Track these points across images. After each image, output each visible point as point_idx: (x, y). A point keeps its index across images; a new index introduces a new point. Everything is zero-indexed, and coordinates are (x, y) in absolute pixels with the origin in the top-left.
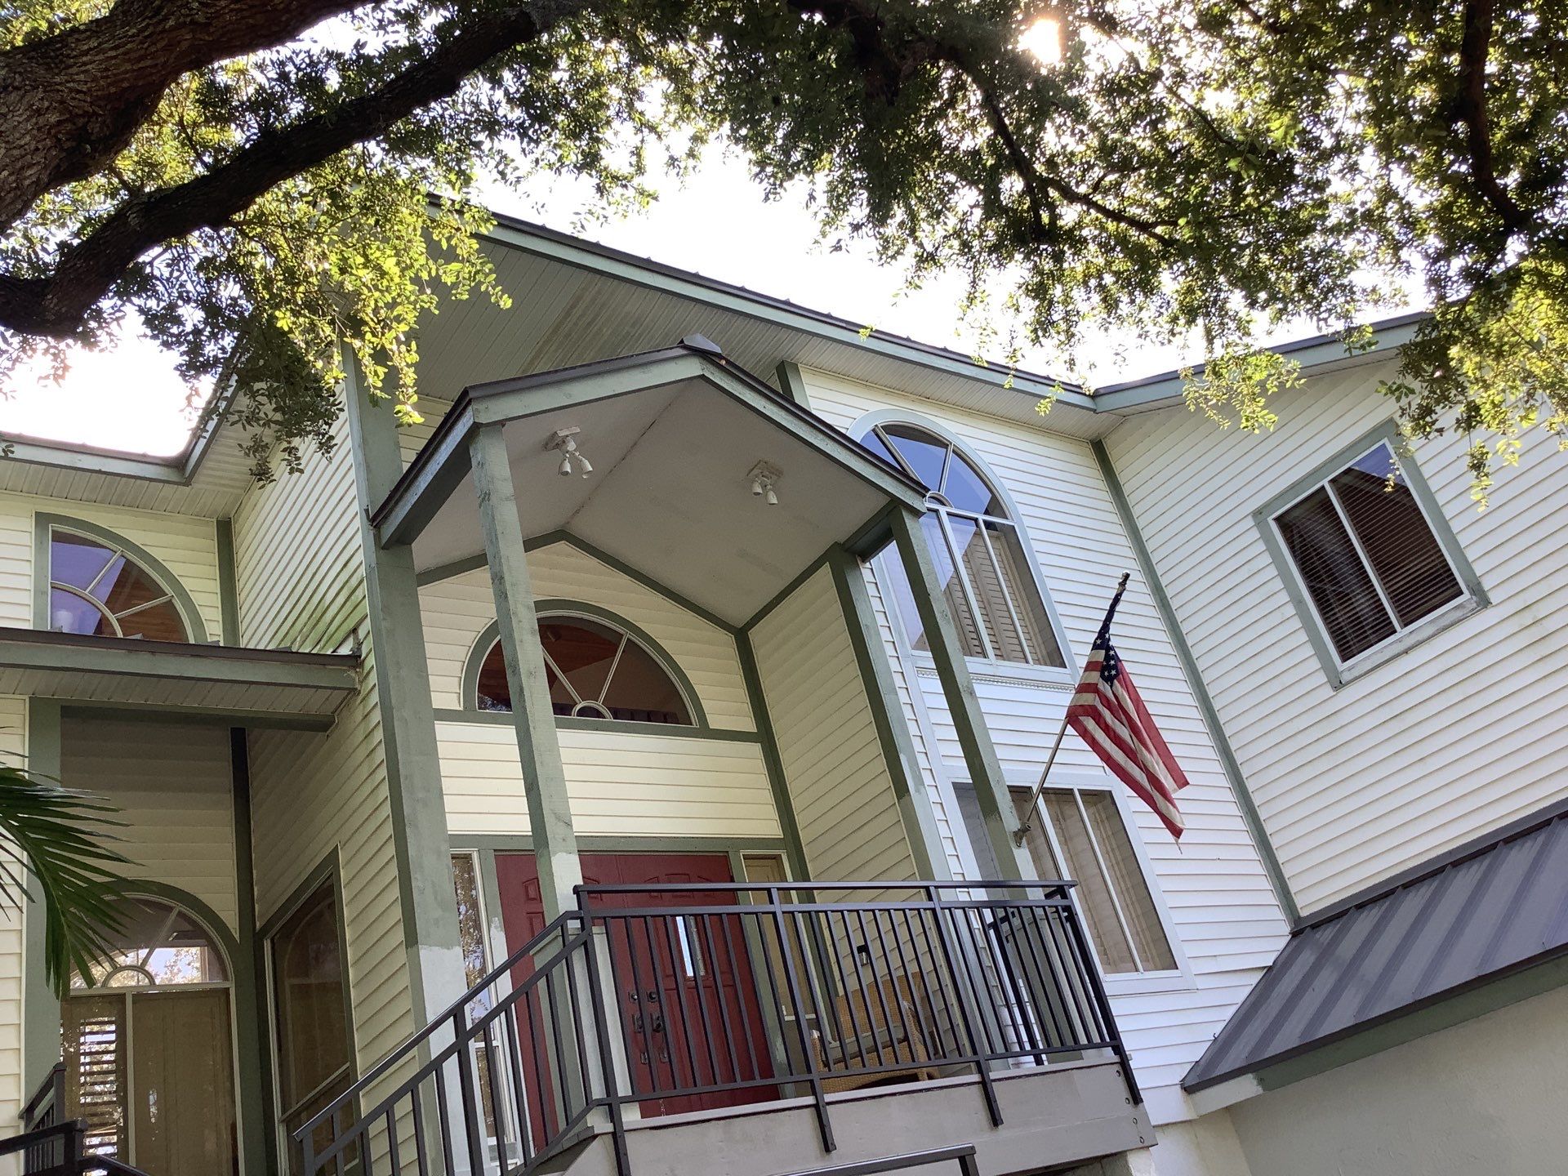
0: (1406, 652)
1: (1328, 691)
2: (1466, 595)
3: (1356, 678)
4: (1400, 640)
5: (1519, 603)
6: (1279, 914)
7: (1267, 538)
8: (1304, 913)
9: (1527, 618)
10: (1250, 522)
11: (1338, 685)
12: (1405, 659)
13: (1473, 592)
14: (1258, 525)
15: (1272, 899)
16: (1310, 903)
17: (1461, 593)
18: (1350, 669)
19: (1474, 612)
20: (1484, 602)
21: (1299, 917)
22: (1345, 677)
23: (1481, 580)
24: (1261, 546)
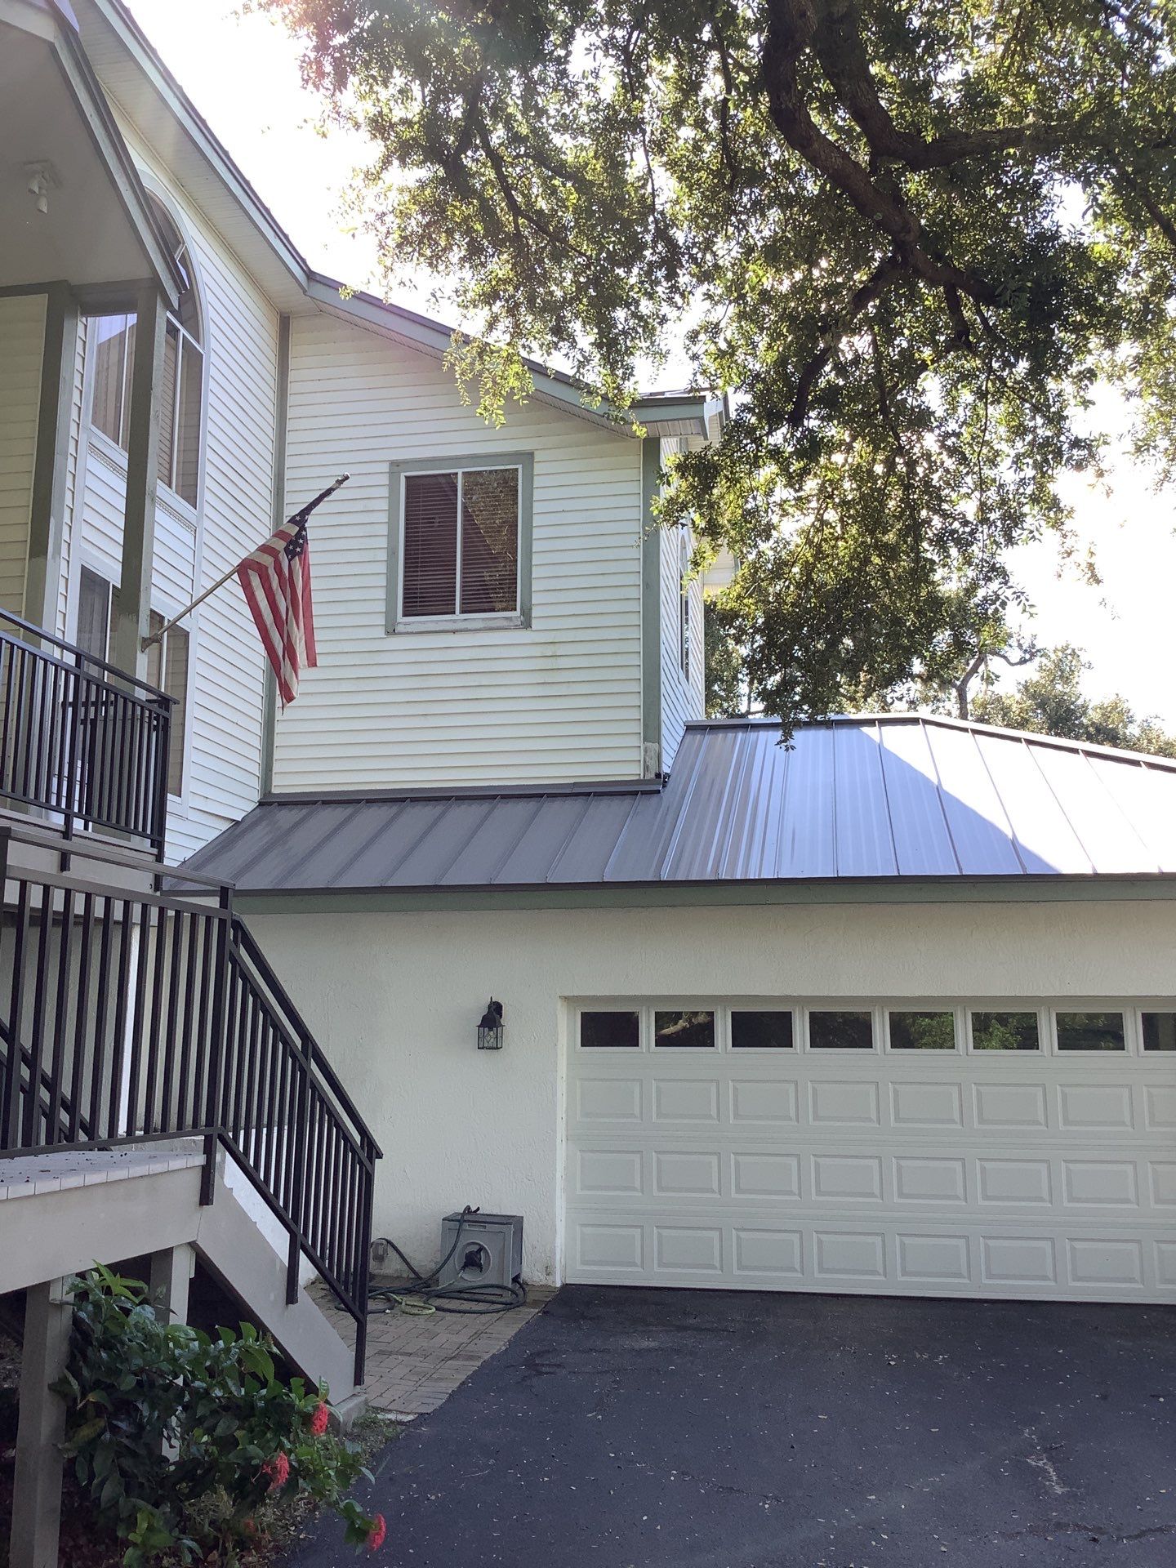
0: (454, 632)
1: (381, 632)
2: (518, 613)
3: (408, 633)
4: (454, 621)
5: (549, 637)
6: (256, 783)
7: (393, 487)
8: (275, 791)
9: (549, 650)
10: (385, 468)
11: (391, 631)
12: (451, 637)
13: (523, 613)
14: (391, 473)
15: (256, 770)
16: (282, 784)
17: (515, 610)
18: (406, 624)
19: (516, 627)
20: (527, 624)
21: (270, 792)
22: (399, 628)
23: (533, 607)
24: (385, 492)
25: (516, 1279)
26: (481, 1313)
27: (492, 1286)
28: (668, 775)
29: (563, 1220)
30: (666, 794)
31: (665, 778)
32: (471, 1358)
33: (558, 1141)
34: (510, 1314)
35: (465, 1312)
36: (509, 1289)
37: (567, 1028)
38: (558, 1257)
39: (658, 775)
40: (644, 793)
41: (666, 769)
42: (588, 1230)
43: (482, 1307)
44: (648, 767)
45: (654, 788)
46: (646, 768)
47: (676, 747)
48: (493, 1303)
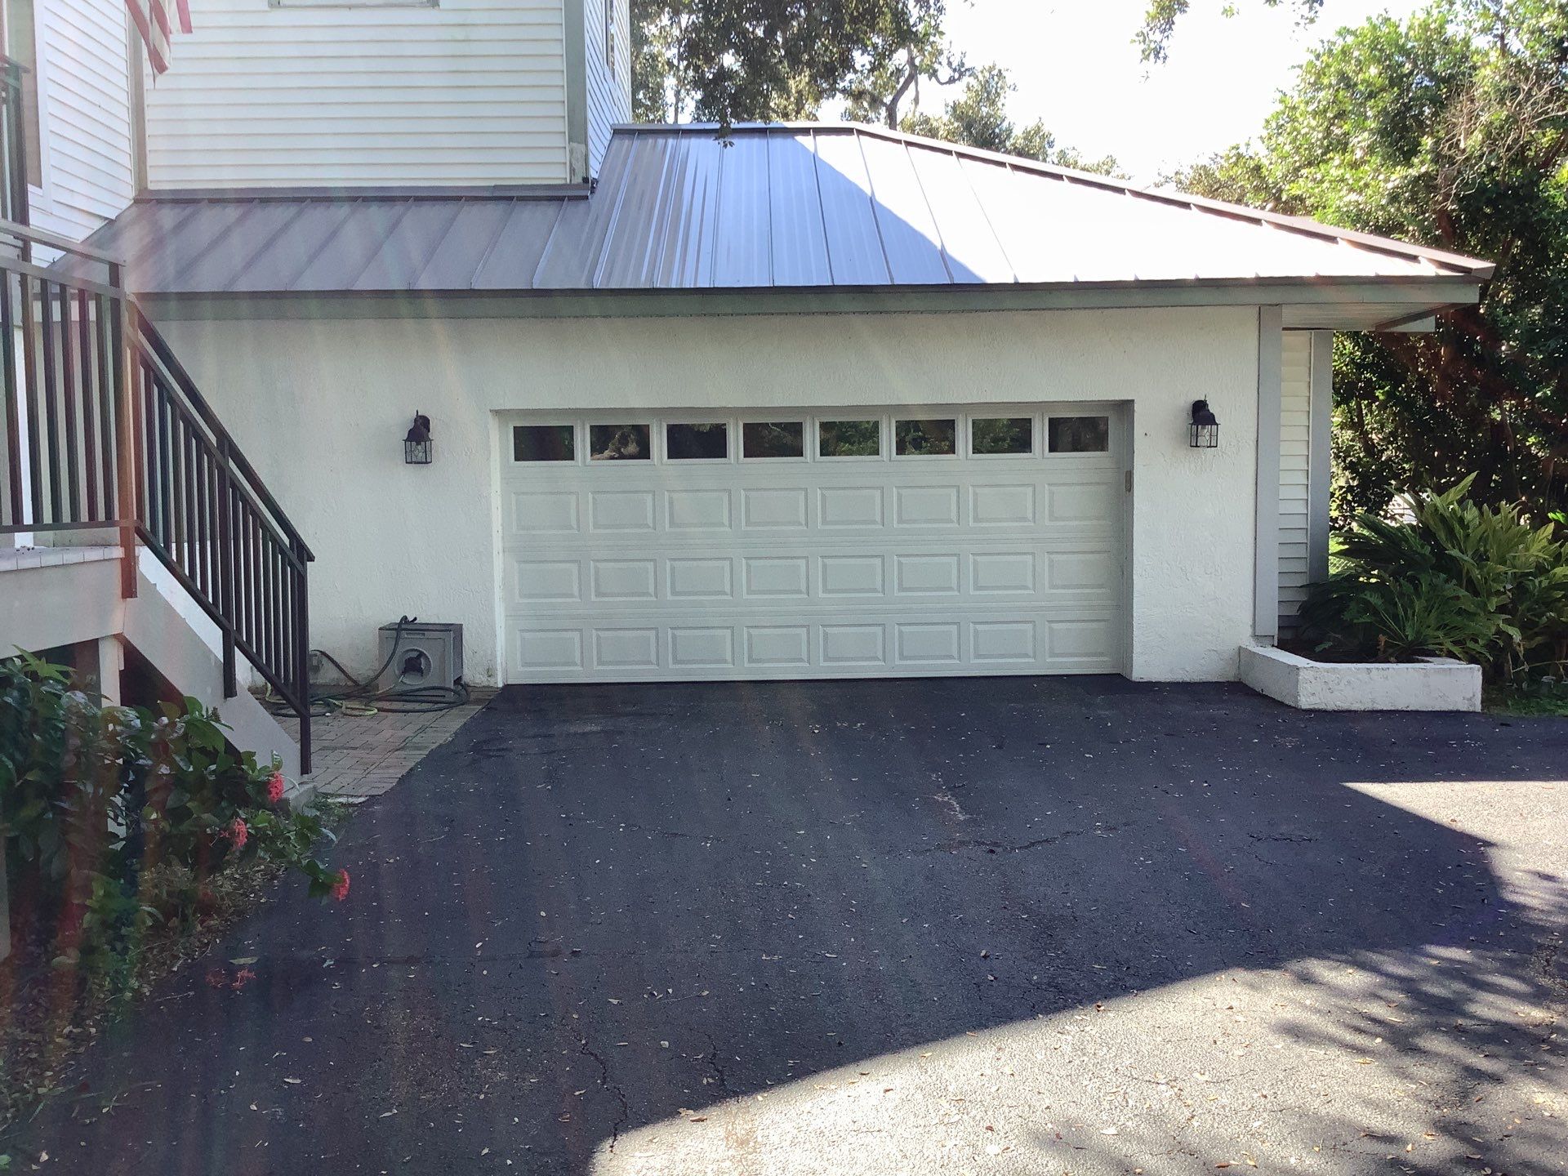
0: (350, 8)
1: (263, 4)
3: (295, 6)
5: (459, 18)
6: (129, 178)
8: (151, 187)
11: (276, 5)
12: (346, 12)
15: (127, 161)
16: (161, 179)
20: (434, 3)
21: (146, 188)
25: (458, 681)
26: (425, 712)
27: (434, 688)
28: (595, 181)
29: (503, 627)
30: (594, 200)
31: (593, 184)
32: (419, 749)
33: (495, 553)
34: (454, 711)
35: (408, 712)
36: (452, 690)
37: (500, 443)
38: (499, 661)
39: (585, 180)
40: (571, 198)
41: (593, 174)
42: (527, 635)
43: (425, 706)
44: (574, 170)
45: (582, 193)
46: (573, 171)
47: (603, 152)
48: (437, 703)
